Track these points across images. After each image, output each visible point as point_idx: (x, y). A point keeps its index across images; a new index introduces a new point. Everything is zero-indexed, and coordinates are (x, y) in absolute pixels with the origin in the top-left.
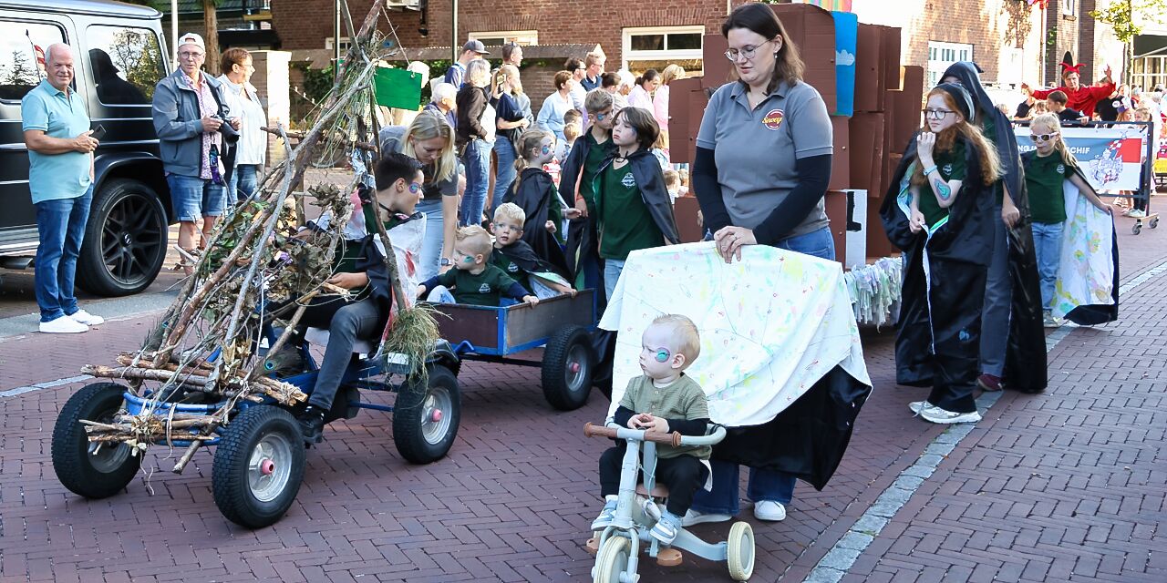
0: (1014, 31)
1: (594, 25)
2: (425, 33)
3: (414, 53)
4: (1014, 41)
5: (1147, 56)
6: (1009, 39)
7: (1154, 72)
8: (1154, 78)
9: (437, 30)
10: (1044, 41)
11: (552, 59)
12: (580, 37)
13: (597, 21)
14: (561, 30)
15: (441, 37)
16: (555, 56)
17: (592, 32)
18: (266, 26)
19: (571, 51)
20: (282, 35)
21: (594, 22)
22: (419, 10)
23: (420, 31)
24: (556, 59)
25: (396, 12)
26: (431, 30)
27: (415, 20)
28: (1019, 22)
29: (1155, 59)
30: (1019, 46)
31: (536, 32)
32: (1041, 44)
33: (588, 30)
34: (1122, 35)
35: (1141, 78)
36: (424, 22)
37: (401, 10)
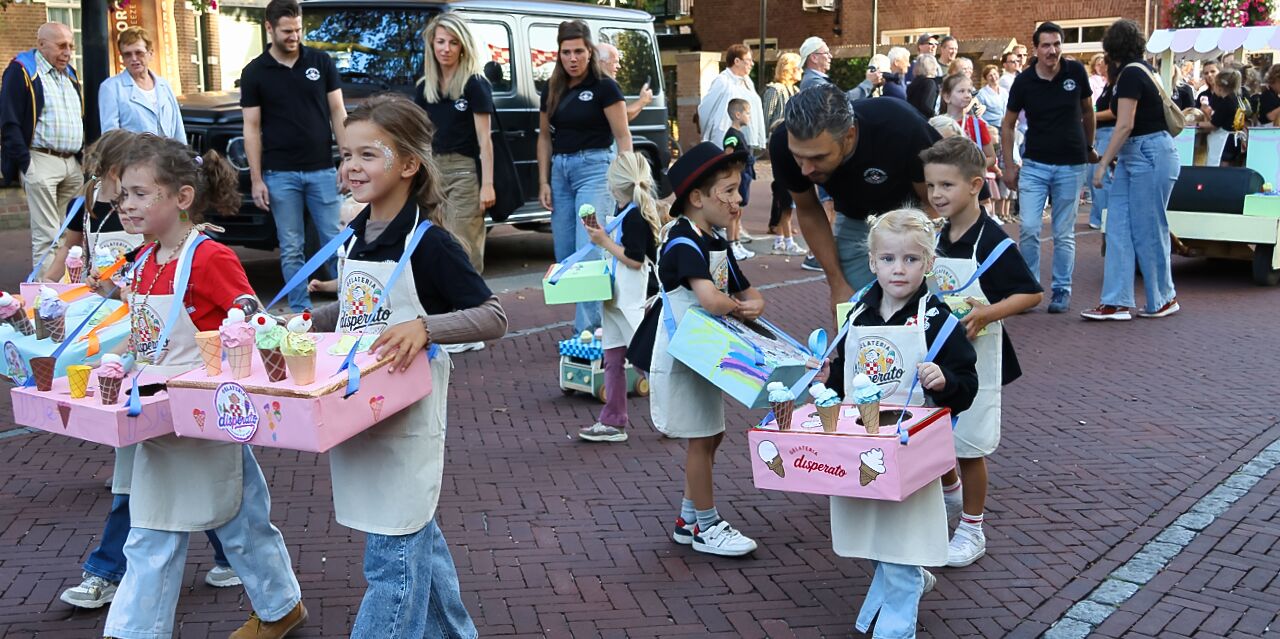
1: (1007, 21)
2: (839, 32)
13: (1010, 17)
14: (974, 25)
15: (854, 36)
18: (685, 30)
19: (987, 46)
20: (703, 38)
22: (833, 10)
23: (834, 31)
25: (811, 13)
26: (845, 30)
27: (830, 20)
36: (837, 22)
37: (816, 11)
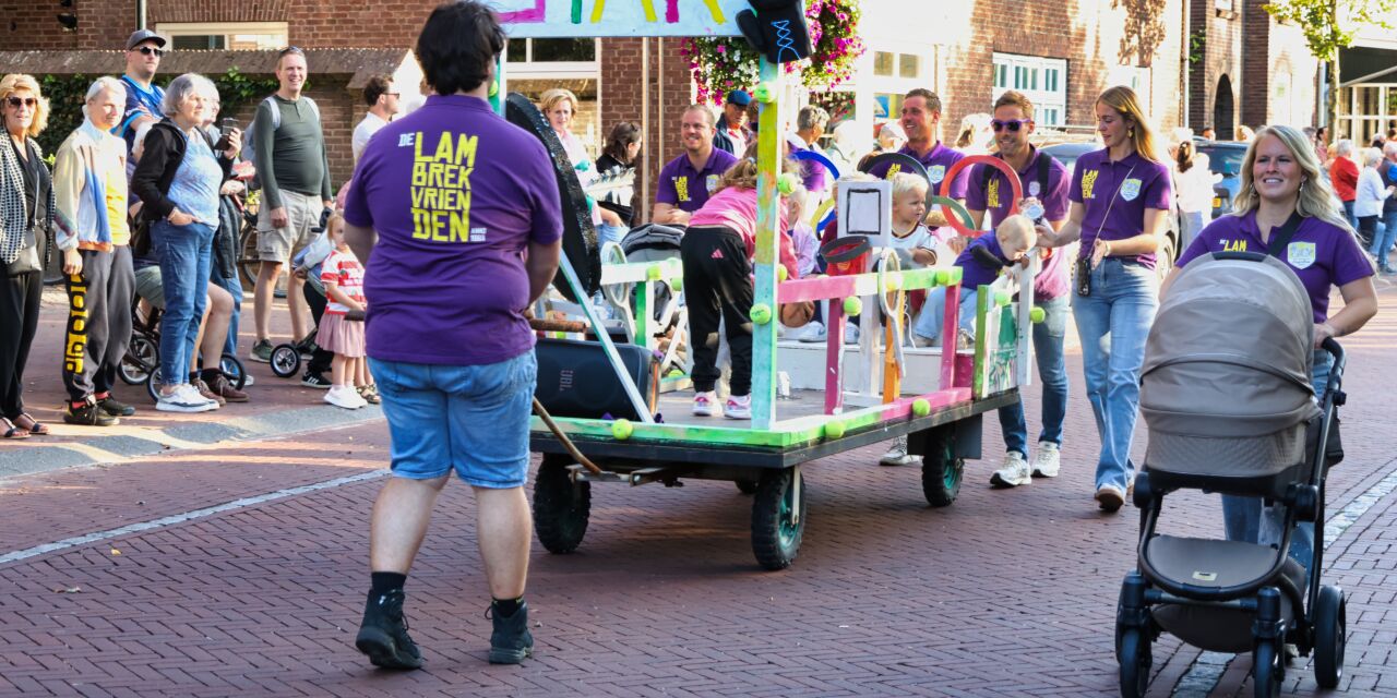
0: (1135, 41)
1: (395, 15)
2: (71, 22)
3: (55, 60)
4: (1135, 58)
5: (1357, 86)
6: (1126, 53)
7: (1366, 112)
8: (1366, 123)
9: (95, 18)
10: (1187, 56)
11: (324, 75)
12: (369, 35)
13: (402, 7)
14: (333, 22)
15: (101, 30)
16: (329, 71)
17: (391, 26)
19: (360, 61)
21: (395, 8)
23: (61, 19)
24: (331, 75)
26: (83, 18)
28: (1143, 24)
29: (1367, 89)
30: (1143, 64)
31: (286, 25)
32: (1182, 60)
33: (385, 23)
34: (1318, 46)
35: (1345, 124)
36: (67, 2)
